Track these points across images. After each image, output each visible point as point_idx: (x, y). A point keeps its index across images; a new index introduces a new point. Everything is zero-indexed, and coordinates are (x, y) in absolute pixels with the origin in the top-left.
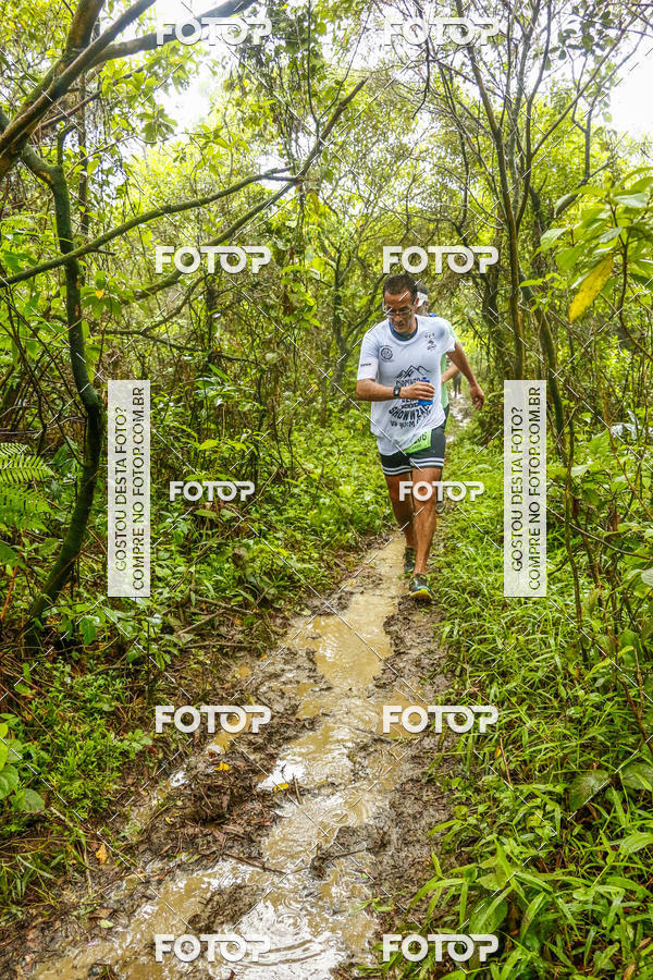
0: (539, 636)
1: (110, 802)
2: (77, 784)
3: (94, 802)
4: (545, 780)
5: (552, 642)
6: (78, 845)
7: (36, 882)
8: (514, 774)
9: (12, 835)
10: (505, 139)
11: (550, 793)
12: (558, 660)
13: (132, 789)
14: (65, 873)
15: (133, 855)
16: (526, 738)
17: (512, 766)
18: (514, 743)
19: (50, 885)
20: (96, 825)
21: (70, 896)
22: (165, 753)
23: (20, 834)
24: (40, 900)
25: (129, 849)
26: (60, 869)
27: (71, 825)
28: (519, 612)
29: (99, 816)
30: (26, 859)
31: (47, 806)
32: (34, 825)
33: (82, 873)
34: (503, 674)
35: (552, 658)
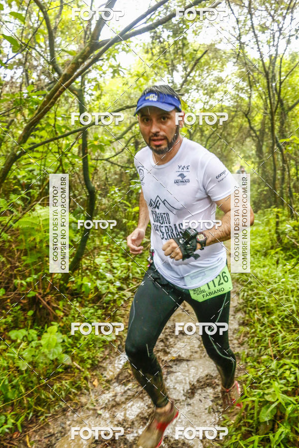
0: (284, 297)
1: (99, 362)
2: (85, 353)
3: (92, 361)
4: (290, 358)
5: (292, 299)
6: (86, 378)
7: (70, 393)
8: (275, 356)
9: (59, 373)
10: (270, 76)
11: (293, 364)
12: (294, 307)
13: (108, 356)
14: (81, 390)
15: (109, 384)
16: (280, 341)
17: (274, 353)
18: (274, 343)
19: (75, 395)
20: (93, 371)
21: (83, 399)
22: (121, 342)
23: (62, 372)
24: (71, 400)
25: (108, 381)
26: (79, 388)
27: (83, 370)
28: (275, 286)
29: (94, 367)
30: (66, 383)
31: (72, 361)
32: (67, 369)
33: (88, 390)
34: (269, 313)
35: (291, 306)
